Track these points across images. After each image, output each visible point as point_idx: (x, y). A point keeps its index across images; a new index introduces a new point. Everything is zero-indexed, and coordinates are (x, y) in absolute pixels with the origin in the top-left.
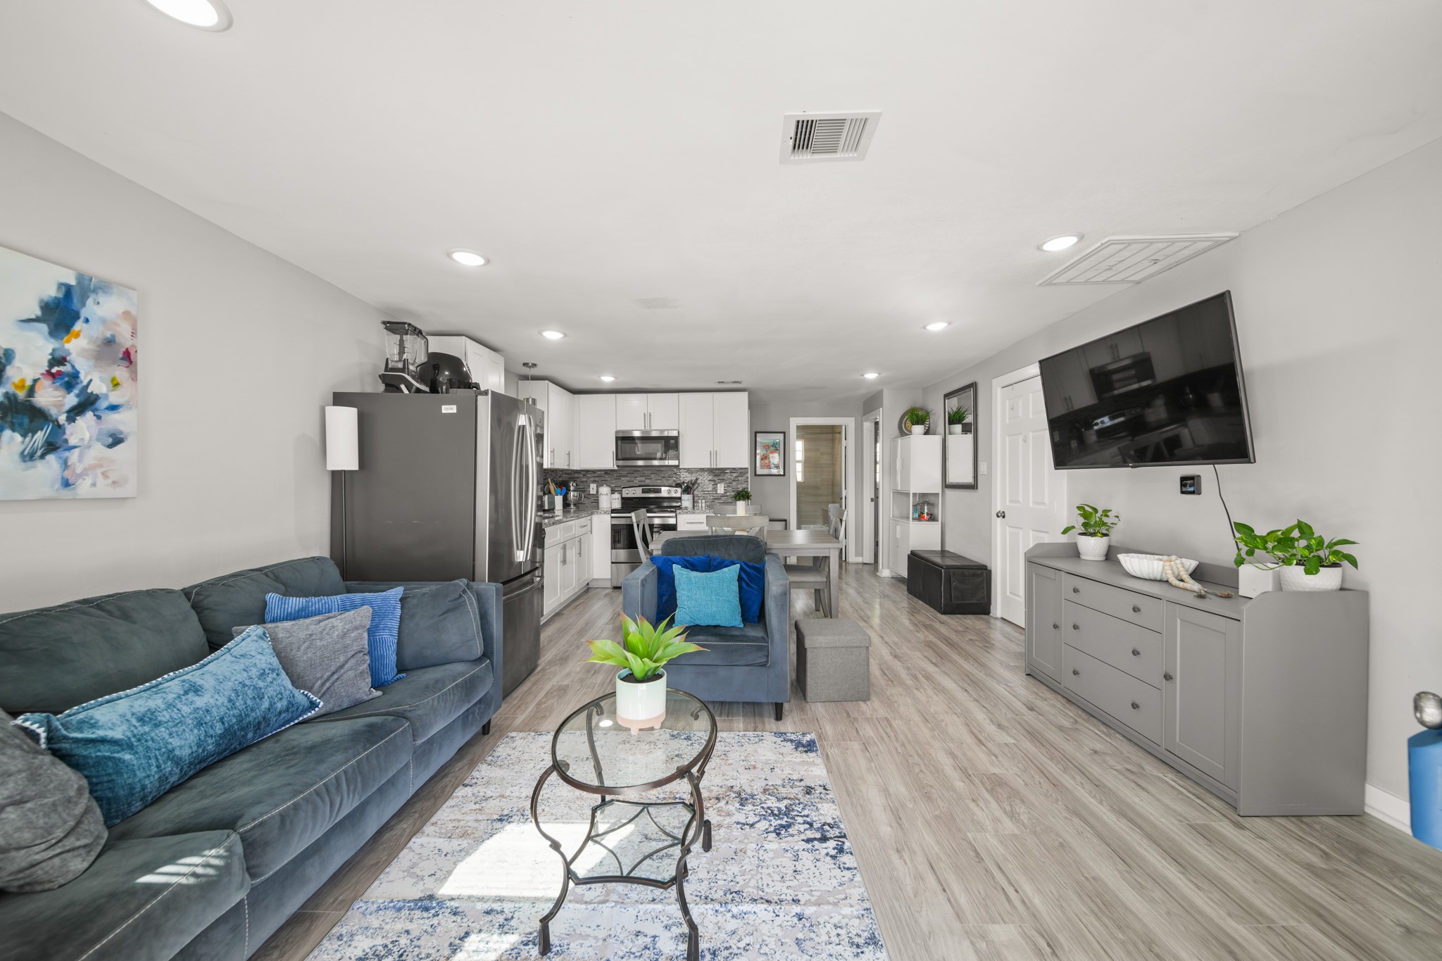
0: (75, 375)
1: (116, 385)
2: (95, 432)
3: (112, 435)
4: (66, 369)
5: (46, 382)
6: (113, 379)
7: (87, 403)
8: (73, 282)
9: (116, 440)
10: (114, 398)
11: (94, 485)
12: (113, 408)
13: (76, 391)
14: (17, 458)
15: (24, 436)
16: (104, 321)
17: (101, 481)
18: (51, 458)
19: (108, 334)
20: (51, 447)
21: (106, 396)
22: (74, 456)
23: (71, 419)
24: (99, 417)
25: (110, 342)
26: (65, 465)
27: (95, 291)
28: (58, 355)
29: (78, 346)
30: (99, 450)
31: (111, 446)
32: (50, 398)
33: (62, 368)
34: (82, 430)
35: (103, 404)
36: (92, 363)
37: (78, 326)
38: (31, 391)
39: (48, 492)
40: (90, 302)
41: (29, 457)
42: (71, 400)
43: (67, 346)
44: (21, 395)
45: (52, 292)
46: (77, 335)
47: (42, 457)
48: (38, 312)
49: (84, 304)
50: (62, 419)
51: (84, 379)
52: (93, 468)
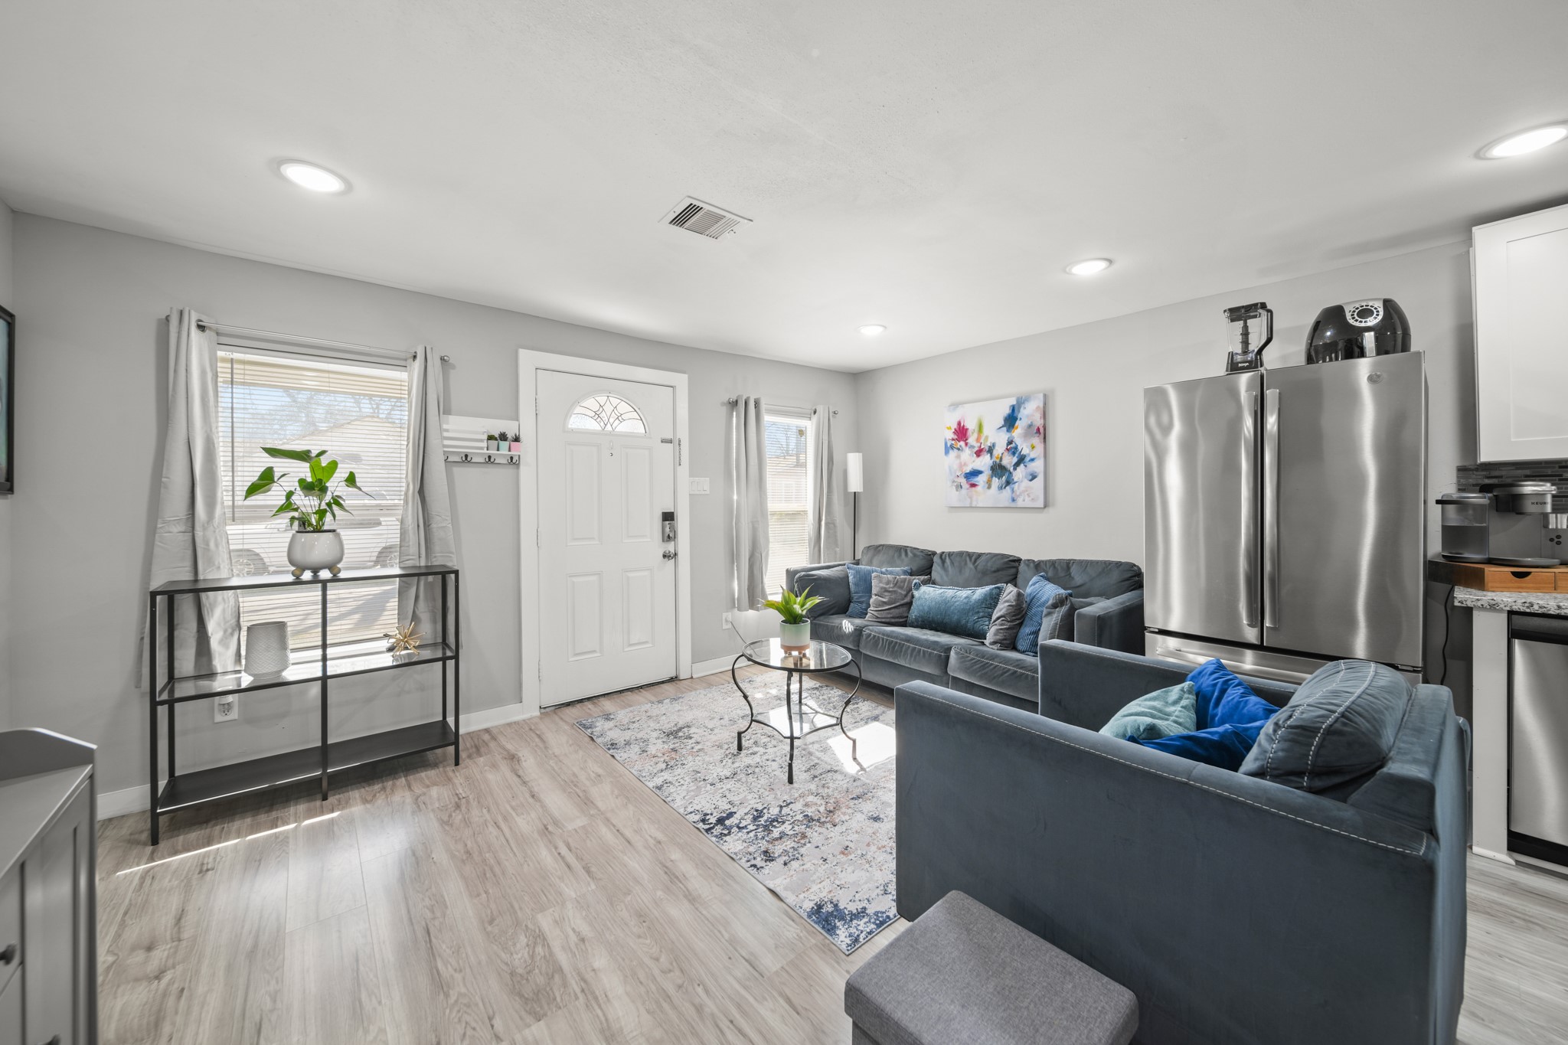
0: (1016, 448)
1: (1033, 448)
2: (1024, 474)
3: (1031, 475)
4: (1013, 445)
5: (1006, 453)
6: (1032, 445)
7: (1021, 460)
8: (1015, 403)
9: (1033, 477)
10: (1032, 456)
11: (1024, 500)
12: (1032, 460)
13: (1017, 455)
14: (997, 489)
15: (999, 479)
16: (1028, 416)
17: (1027, 498)
18: (1008, 488)
19: (1029, 423)
20: (1008, 483)
21: (1029, 455)
22: (1016, 486)
23: (1015, 469)
24: (1026, 466)
25: (1030, 426)
26: (1013, 491)
27: (1024, 403)
28: (1010, 440)
29: (1017, 433)
30: (1026, 483)
31: (1031, 480)
32: (1008, 461)
33: (1011, 446)
34: (1019, 474)
35: (1027, 459)
36: (1023, 439)
37: (1018, 423)
38: (1001, 459)
39: (1007, 504)
40: (1022, 409)
41: (1001, 488)
42: (1015, 460)
43: (1013, 434)
44: (998, 461)
45: (1007, 411)
46: (1017, 428)
47: (1005, 488)
48: (1003, 423)
49: (1019, 411)
50: (1012, 469)
51: (1020, 448)
52: (1024, 492)
